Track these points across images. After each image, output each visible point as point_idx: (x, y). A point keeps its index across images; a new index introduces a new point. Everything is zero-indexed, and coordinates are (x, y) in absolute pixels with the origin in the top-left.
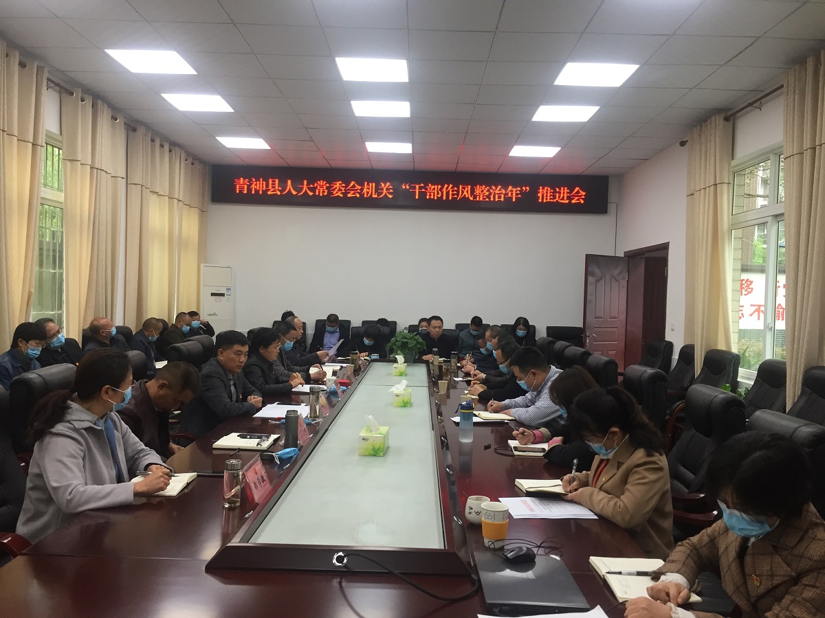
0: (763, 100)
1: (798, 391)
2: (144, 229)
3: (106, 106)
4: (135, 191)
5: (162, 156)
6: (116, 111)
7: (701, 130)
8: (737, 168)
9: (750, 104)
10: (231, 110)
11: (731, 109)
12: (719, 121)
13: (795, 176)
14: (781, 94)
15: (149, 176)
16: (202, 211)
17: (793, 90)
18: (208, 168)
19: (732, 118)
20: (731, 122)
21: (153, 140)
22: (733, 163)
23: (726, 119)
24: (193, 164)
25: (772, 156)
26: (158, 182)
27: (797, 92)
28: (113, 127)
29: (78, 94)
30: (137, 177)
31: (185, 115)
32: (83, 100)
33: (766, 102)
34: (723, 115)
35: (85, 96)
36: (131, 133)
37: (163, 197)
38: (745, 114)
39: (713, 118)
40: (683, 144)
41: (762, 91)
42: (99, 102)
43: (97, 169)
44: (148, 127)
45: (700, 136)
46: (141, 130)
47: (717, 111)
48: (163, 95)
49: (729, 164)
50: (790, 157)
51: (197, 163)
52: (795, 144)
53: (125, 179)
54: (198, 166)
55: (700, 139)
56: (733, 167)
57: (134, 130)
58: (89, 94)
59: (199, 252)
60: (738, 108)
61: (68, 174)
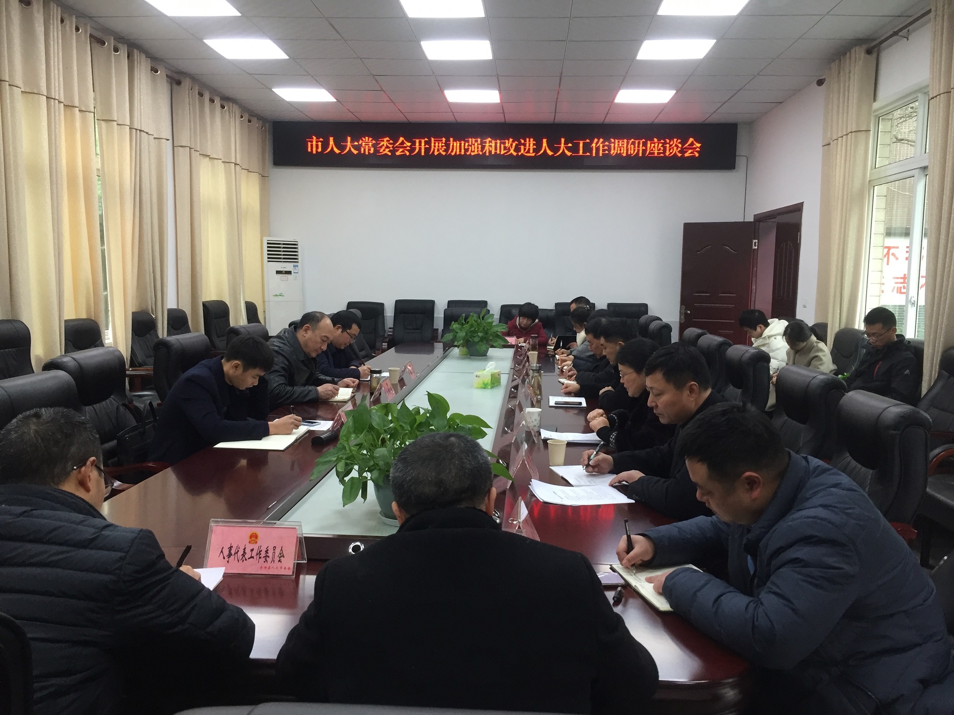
0: (910, 28)
1: (935, 374)
2: (195, 199)
3: (143, 56)
4: (183, 154)
5: (212, 111)
6: (156, 62)
7: (840, 64)
8: (880, 112)
9: (896, 33)
10: (286, 57)
11: (874, 40)
12: (859, 53)
13: (941, 120)
14: (929, 20)
15: (198, 137)
16: (263, 176)
17: (941, 15)
18: (267, 125)
19: (876, 49)
20: (875, 55)
21: (201, 95)
22: (876, 105)
23: (869, 52)
24: (250, 121)
25: (920, 95)
26: (209, 143)
27: (946, 17)
28: (154, 80)
29: (110, 43)
30: (184, 139)
31: (234, 64)
32: (116, 50)
33: (914, 30)
34: (865, 47)
35: (120, 46)
36: (175, 87)
37: (216, 161)
38: (890, 46)
39: (853, 51)
40: (820, 83)
41: (911, 16)
42: (135, 51)
43: (136, 129)
44: (194, 79)
45: (839, 73)
46: (187, 83)
47: (858, 42)
48: (207, 41)
49: (871, 106)
50: (936, 96)
51: (254, 120)
52: (942, 80)
53: (171, 141)
54: (256, 124)
55: (838, 77)
56: (875, 111)
57: (179, 83)
58: (123, 43)
59: (262, 224)
60: (883, 38)
61: (104, 137)
